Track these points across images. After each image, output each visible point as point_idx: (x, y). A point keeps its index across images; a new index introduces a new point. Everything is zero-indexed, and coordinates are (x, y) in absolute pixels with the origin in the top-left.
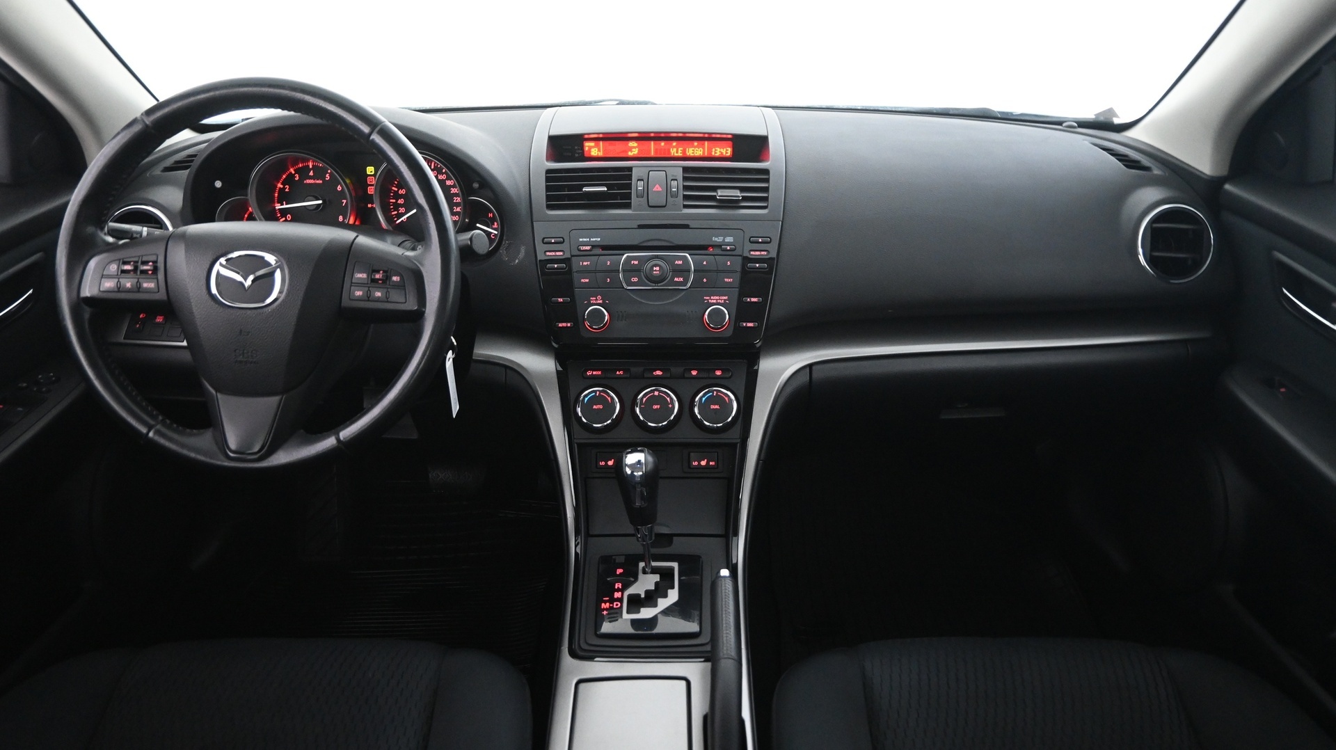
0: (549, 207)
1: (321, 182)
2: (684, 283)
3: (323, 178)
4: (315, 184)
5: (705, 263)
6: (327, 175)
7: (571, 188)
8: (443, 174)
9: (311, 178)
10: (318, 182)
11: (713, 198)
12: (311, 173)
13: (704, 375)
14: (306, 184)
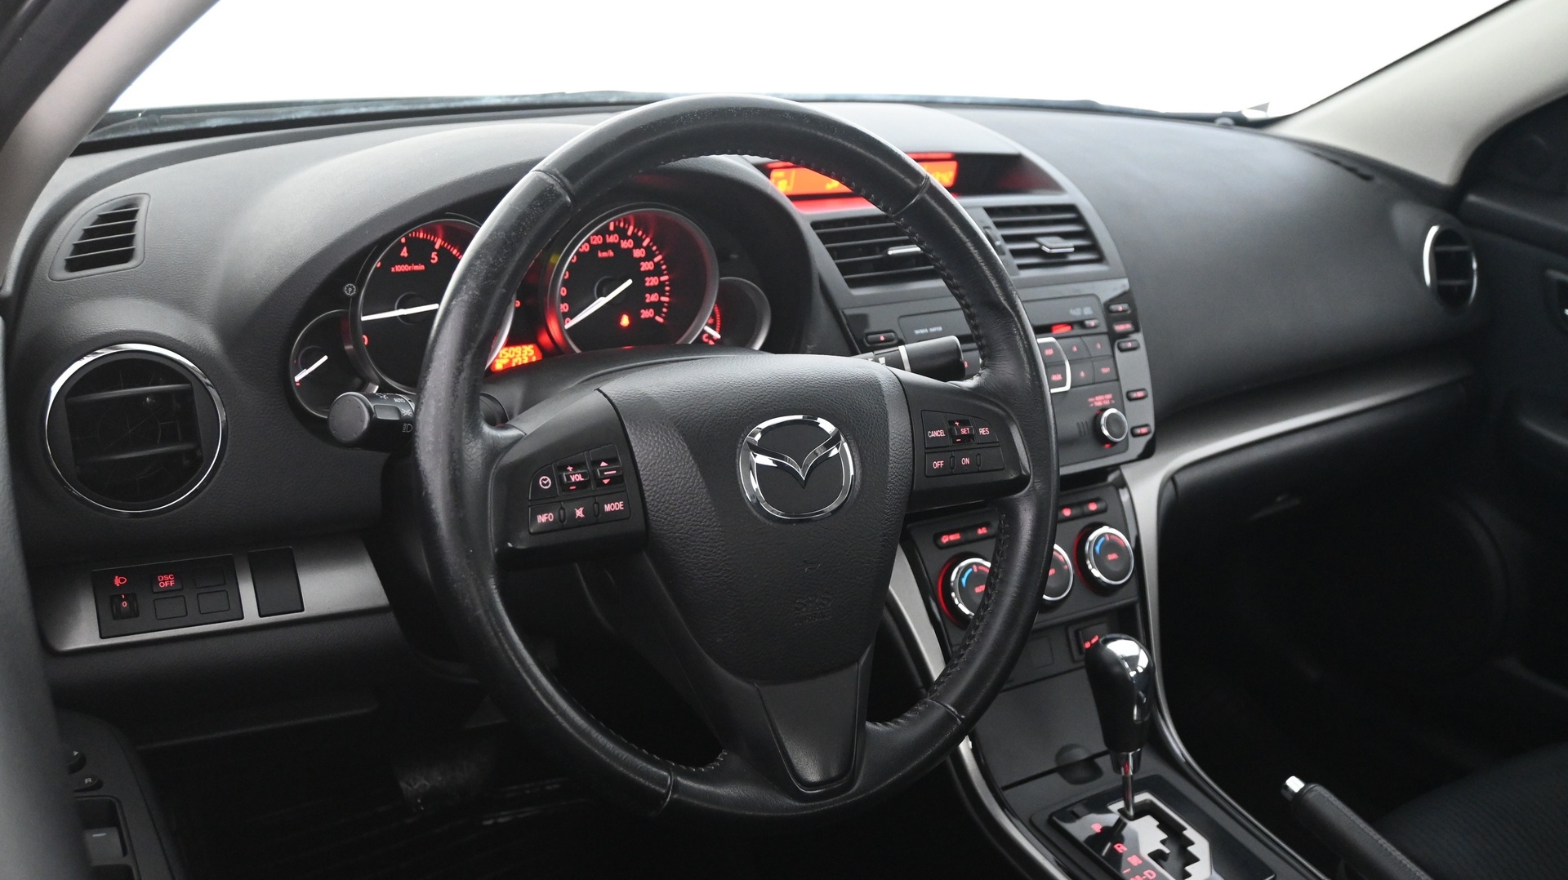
0: (853, 284)
1: (422, 267)
2: (1063, 384)
3: (426, 260)
4: (412, 272)
5: (1075, 349)
6: (434, 255)
7: (869, 249)
8: (627, 238)
9: (403, 261)
10: (416, 268)
11: (1038, 252)
12: (404, 253)
13: (1077, 511)
14: (396, 273)
